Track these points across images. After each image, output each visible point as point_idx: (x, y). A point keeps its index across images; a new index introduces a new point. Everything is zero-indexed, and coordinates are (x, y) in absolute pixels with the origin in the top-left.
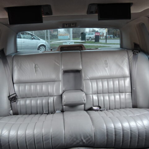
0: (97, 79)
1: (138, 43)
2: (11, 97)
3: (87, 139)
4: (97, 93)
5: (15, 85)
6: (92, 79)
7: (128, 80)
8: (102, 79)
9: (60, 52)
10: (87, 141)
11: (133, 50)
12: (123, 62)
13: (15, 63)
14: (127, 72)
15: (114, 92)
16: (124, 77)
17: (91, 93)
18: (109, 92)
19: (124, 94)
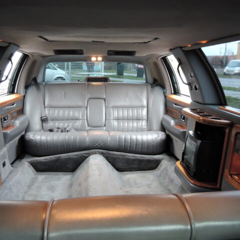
0: (118, 107)
1: (156, 78)
2: (43, 118)
3: (104, 143)
4: (118, 119)
5: (46, 109)
6: (114, 107)
7: (145, 110)
8: (123, 107)
9: (87, 83)
10: (104, 145)
11: (152, 84)
12: (141, 94)
13: (46, 91)
14: (145, 103)
15: (133, 119)
16: (143, 107)
17: (112, 118)
18: (128, 119)
19: (141, 121)
